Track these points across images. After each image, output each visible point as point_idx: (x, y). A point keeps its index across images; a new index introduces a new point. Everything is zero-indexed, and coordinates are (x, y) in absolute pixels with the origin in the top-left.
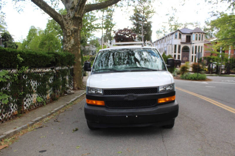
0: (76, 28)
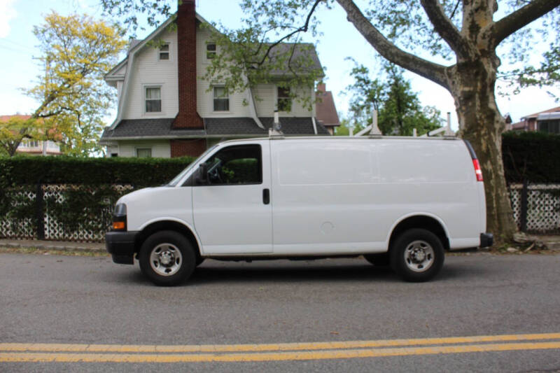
0: (467, 89)
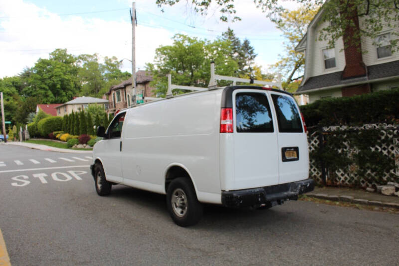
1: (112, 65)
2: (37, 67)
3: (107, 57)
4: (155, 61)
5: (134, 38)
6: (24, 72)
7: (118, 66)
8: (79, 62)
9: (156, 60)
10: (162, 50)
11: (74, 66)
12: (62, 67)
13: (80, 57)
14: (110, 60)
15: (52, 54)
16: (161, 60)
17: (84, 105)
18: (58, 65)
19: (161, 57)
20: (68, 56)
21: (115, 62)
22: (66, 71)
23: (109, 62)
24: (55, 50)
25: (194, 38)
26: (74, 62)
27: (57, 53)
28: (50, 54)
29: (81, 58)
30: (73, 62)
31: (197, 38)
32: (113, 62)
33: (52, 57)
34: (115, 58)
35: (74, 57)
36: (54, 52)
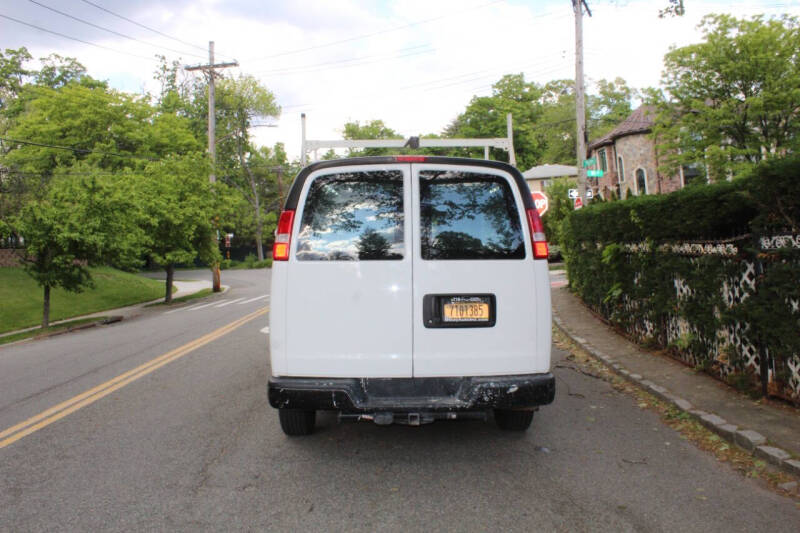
1: (617, 96)
2: (470, 113)
3: (603, 81)
4: (662, 82)
5: (579, 43)
6: (451, 124)
7: (629, 98)
8: (551, 96)
9: (665, 80)
10: (677, 58)
11: (539, 105)
12: (514, 109)
13: (549, 88)
14: (611, 86)
15: (498, 85)
16: (675, 78)
17: (545, 181)
18: (508, 105)
19: (676, 73)
20: (527, 86)
21: (622, 89)
22: (523, 116)
23: (608, 90)
24: (501, 77)
25: (753, 17)
26: (539, 97)
27: (507, 82)
28: (494, 87)
29: (551, 88)
30: (536, 99)
31: (761, 16)
32: (617, 89)
33: (498, 91)
34: (620, 81)
35: (539, 88)
36: (501, 81)
